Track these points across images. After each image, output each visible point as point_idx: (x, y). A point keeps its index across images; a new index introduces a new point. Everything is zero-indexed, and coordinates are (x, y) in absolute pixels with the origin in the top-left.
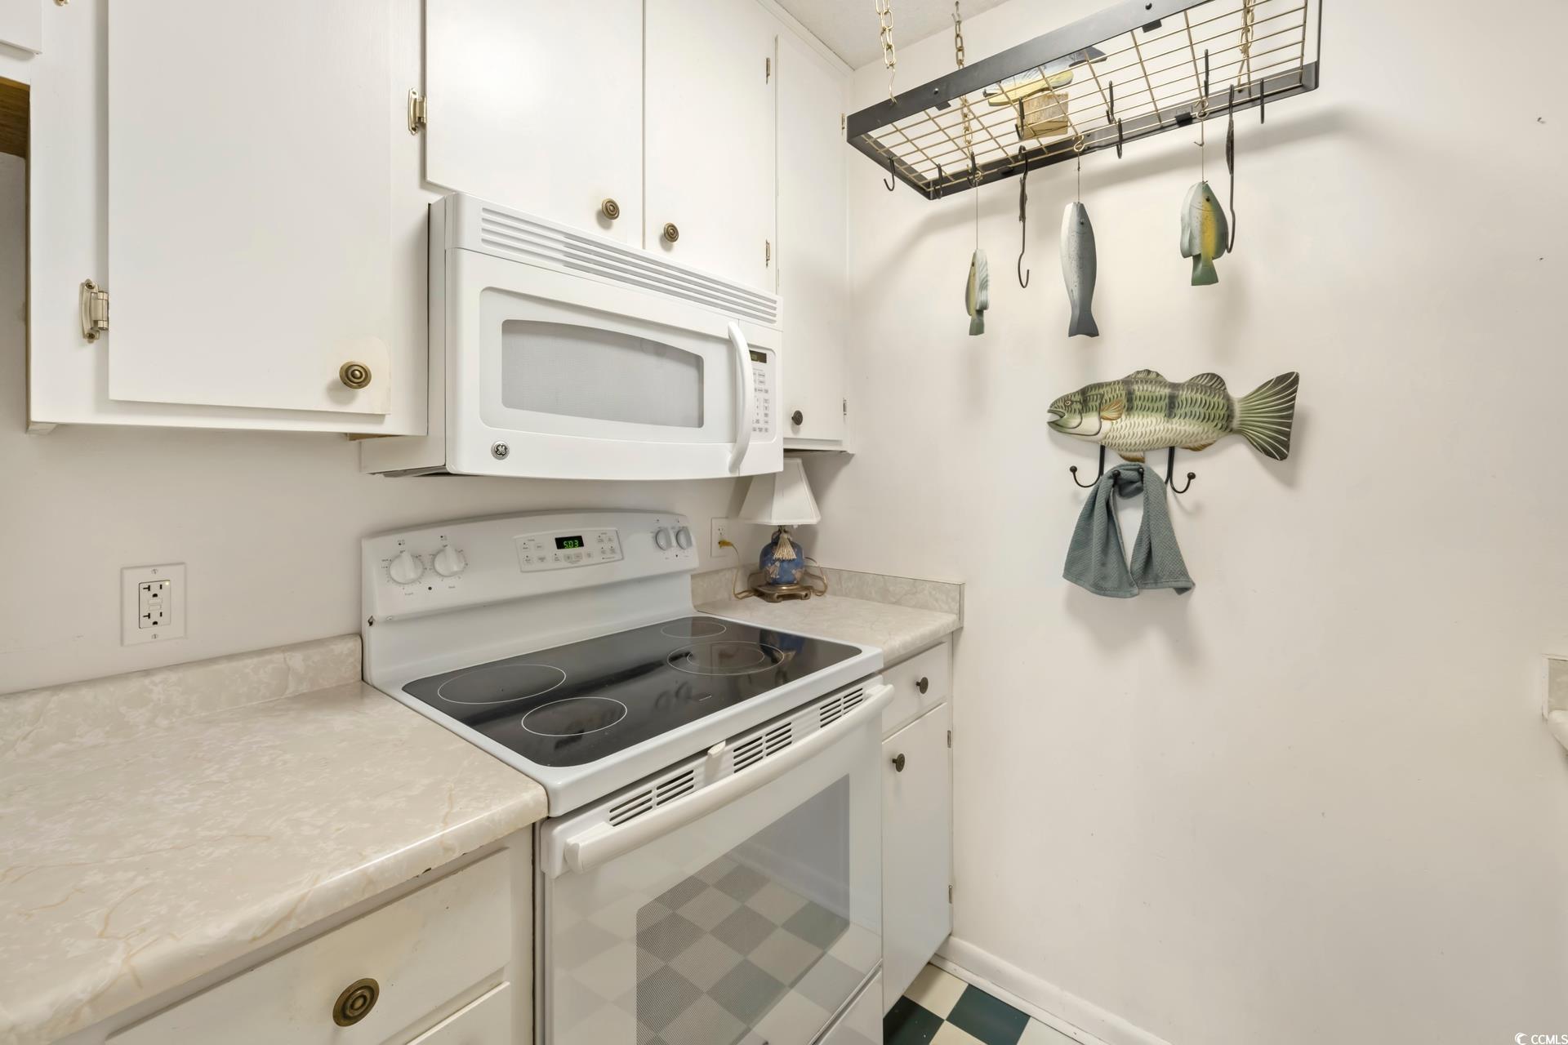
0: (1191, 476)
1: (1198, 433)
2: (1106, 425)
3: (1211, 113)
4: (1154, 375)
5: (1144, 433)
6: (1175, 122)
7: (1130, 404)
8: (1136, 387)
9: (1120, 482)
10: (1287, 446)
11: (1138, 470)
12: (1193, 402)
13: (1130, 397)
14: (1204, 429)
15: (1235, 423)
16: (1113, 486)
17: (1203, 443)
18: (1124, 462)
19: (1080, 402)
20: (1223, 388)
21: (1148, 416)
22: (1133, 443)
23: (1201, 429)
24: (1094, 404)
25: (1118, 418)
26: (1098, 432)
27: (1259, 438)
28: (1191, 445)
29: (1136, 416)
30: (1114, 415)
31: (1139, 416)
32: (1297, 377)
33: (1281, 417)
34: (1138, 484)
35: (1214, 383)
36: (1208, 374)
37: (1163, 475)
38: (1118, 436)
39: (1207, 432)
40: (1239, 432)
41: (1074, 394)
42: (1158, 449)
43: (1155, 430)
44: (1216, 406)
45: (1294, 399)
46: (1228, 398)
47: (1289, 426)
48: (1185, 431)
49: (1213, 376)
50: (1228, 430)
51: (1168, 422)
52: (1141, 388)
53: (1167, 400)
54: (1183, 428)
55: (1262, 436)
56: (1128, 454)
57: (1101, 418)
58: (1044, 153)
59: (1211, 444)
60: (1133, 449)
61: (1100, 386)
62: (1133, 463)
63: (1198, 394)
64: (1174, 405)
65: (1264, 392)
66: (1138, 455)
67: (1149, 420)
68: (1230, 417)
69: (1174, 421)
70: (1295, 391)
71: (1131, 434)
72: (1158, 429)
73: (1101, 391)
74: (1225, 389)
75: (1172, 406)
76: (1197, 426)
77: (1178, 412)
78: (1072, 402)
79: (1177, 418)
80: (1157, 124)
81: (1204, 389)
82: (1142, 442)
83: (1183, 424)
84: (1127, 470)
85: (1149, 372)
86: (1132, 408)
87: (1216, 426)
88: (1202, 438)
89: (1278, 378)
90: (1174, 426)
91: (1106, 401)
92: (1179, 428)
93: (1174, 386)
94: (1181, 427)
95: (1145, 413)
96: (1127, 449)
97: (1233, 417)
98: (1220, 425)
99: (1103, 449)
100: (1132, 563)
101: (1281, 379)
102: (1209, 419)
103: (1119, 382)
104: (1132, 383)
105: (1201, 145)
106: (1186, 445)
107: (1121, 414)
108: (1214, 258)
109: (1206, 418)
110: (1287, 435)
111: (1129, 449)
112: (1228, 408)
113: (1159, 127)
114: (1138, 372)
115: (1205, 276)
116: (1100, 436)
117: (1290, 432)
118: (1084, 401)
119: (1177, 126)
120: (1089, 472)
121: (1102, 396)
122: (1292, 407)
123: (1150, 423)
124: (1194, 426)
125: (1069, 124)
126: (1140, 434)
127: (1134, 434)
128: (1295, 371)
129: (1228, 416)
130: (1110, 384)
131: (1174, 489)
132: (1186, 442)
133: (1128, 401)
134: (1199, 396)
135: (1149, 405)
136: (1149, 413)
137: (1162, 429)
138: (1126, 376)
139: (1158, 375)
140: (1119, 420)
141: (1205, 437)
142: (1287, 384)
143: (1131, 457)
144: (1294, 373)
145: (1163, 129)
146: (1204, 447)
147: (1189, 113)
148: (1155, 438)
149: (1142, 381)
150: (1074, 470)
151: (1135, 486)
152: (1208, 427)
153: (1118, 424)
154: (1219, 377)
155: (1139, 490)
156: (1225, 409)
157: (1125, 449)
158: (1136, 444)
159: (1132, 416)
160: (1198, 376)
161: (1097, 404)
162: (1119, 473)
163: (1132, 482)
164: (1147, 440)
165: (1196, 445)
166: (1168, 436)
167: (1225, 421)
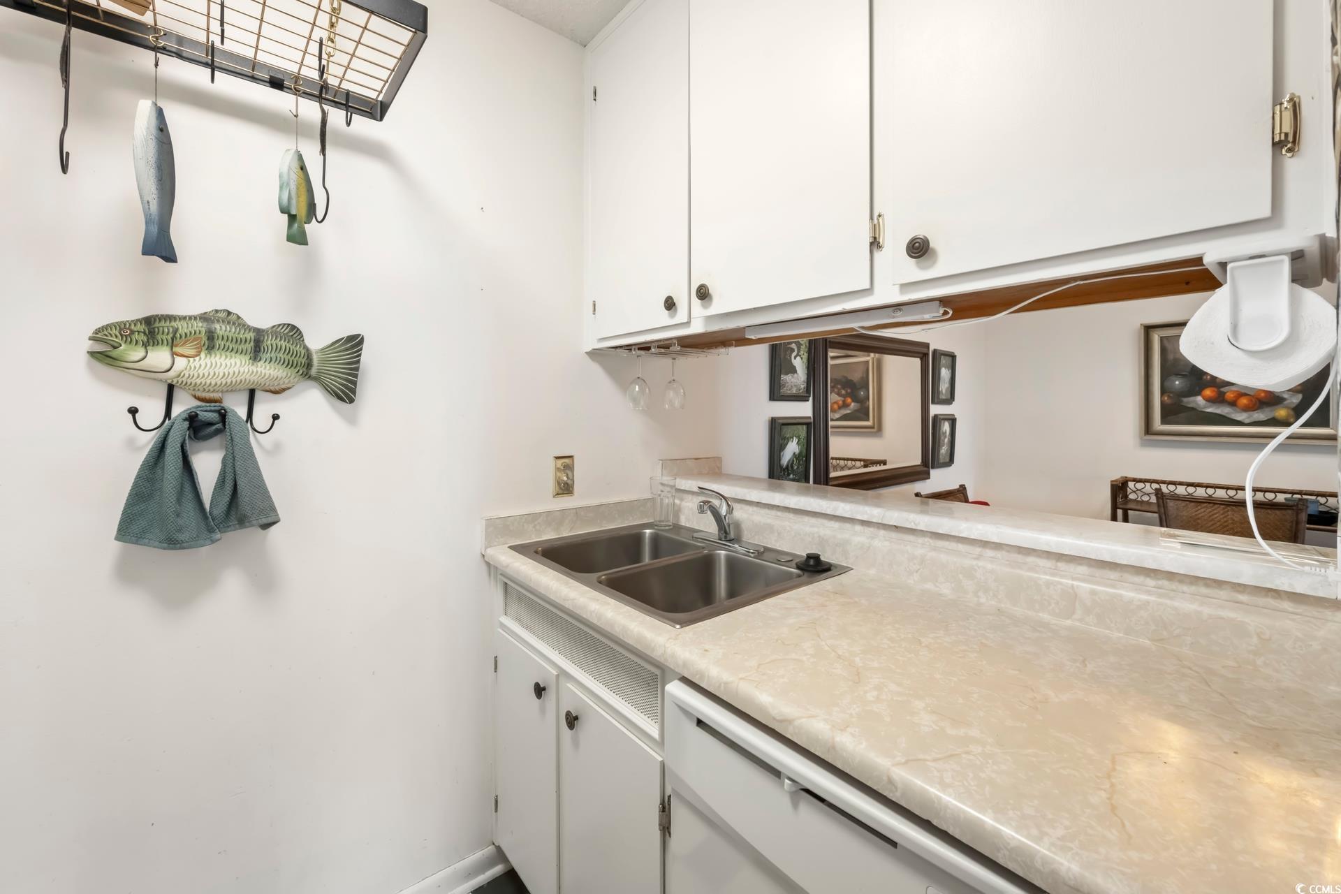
0: (276, 417)
1: (282, 378)
2: (181, 363)
3: (304, 93)
4: (235, 317)
5: (227, 374)
6: (268, 80)
7: (211, 343)
8: (218, 326)
9: (195, 424)
10: (354, 392)
11: (219, 412)
12: (278, 349)
13: (211, 336)
14: (287, 374)
15: (313, 372)
16: (189, 429)
17: (283, 387)
18: (199, 403)
19: (144, 333)
20: (301, 339)
21: (231, 357)
22: (213, 383)
23: (285, 374)
24: (164, 337)
25: (197, 356)
26: (170, 370)
27: (333, 385)
28: (272, 388)
29: (218, 356)
30: (192, 352)
31: (221, 355)
32: (363, 338)
33: (351, 369)
34: (219, 426)
35: (293, 333)
36: (289, 325)
37: (244, 415)
38: (196, 375)
39: (290, 377)
40: (316, 379)
41: (135, 322)
42: (240, 390)
43: (239, 372)
44: (299, 355)
45: (360, 355)
46: (308, 350)
47: (356, 376)
48: (270, 374)
49: (293, 327)
50: (307, 377)
51: (253, 364)
52: (224, 328)
53: (252, 344)
54: (268, 372)
55: (336, 384)
56: (204, 395)
57: (173, 354)
58: (98, 18)
59: (289, 388)
60: (212, 390)
61: (171, 318)
62: (208, 404)
63: (282, 342)
64: (260, 349)
65: (338, 347)
66: (216, 396)
67: (233, 361)
68: (309, 365)
69: (259, 364)
70: (361, 349)
71: (212, 374)
72: (242, 371)
73: (174, 324)
74: (303, 340)
75: (258, 349)
76: (281, 371)
77: (264, 356)
78: (132, 332)
79: (262, 362)
80: (250, 71)
81: (286, 338)
82: (224, 383)
83: (268, 368)
84: (206, 411)
85: (229, 313)
86: (213, 347)
87: (298, 372)
88: (284, 382)
89: (348, 337)
90: (259, 369)
91: (181, 337)
92: (263, 372)
93: (258, 332)
94: (266, 371)
95: (228, 353)
96: (204, 390)
97: (312, 366)
98: (301, 372)
99: (171, 388)
100: (211, 507)
101: (351, 338)
102: (292, 366)
103: (195, 318)
104: (213, 322)
105: (295, 116)
106: (267, 388)
107: (200, 352)
108: (306, 223)
109: (290, 365)
110: (355, 383)
111: (207, 390)
112: (308, 357)
113: (250, 75)
114: (217, 311)
115: (297, 237)
116: (171, 373)
117: (356, 381)
118: (150, 332)
119: (268, 84)
120: (152, 412)
121: (176, 331)
122: (358, 362)
123: (233, 364)
124: (278, 371)
125: (151, 8)
126: (221, 375)
127: (215, 374)
128: (362, 334)
129: (308, 364)
130: (185, 318)
131: (255, 430)
132: (269, 385)
133: (208, 339)
134: (283, 344)
135: (233, 346)
136: (233, 354)
137: (247, 371)
138: (203, 312)
139: (239, 317)
140: (197, 358)
141: (287, 381)
142: (354, 343)
143: (207, 398)
144: (360, 335)
145: (253, 78)
146: (284, 390)
147: (283, 80)
148: (239, 379)
149: (223, 321)
150: (133, 411)
151: (214, 427)
152: (291, 372)
153: (195, 363)
154: (298, 329)
155: (218, 432)
156: (306, 357)
157: (202, 389)
158: (216, 384)
159: (213, 355)
160: (280, 325)
161: (169, 337)
162: (197, 415)
163: (211, 424)
164: (229, 381)
165: (277, 388)
166: (253, 378)
167: (305, 368)
